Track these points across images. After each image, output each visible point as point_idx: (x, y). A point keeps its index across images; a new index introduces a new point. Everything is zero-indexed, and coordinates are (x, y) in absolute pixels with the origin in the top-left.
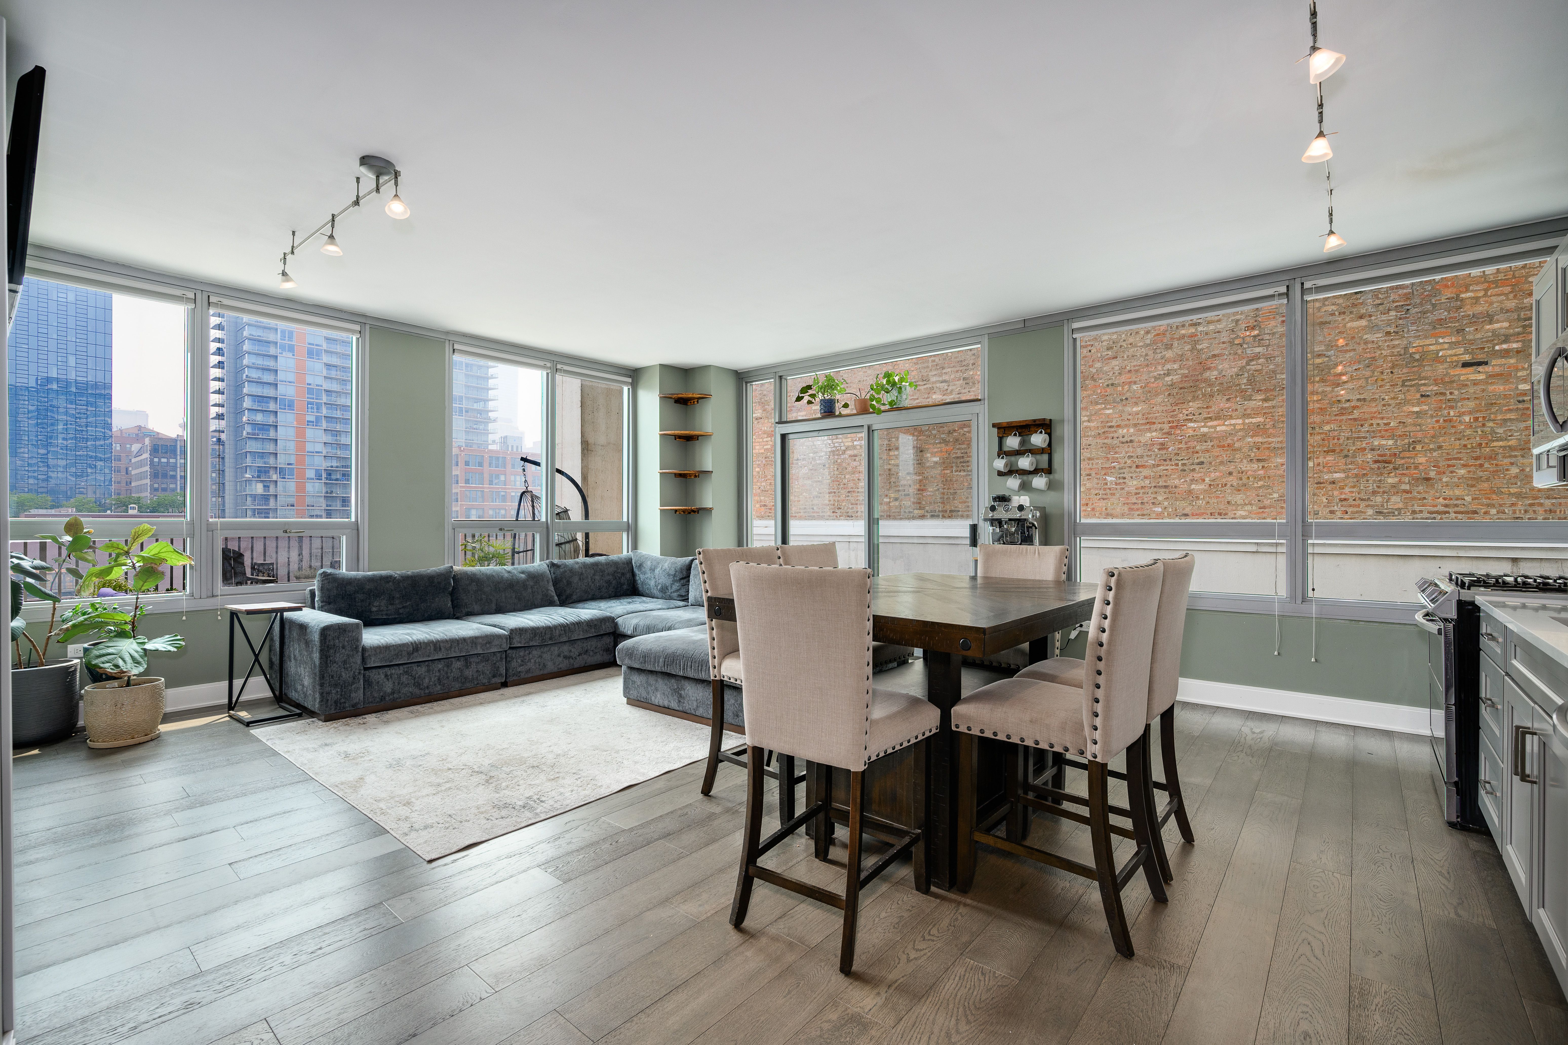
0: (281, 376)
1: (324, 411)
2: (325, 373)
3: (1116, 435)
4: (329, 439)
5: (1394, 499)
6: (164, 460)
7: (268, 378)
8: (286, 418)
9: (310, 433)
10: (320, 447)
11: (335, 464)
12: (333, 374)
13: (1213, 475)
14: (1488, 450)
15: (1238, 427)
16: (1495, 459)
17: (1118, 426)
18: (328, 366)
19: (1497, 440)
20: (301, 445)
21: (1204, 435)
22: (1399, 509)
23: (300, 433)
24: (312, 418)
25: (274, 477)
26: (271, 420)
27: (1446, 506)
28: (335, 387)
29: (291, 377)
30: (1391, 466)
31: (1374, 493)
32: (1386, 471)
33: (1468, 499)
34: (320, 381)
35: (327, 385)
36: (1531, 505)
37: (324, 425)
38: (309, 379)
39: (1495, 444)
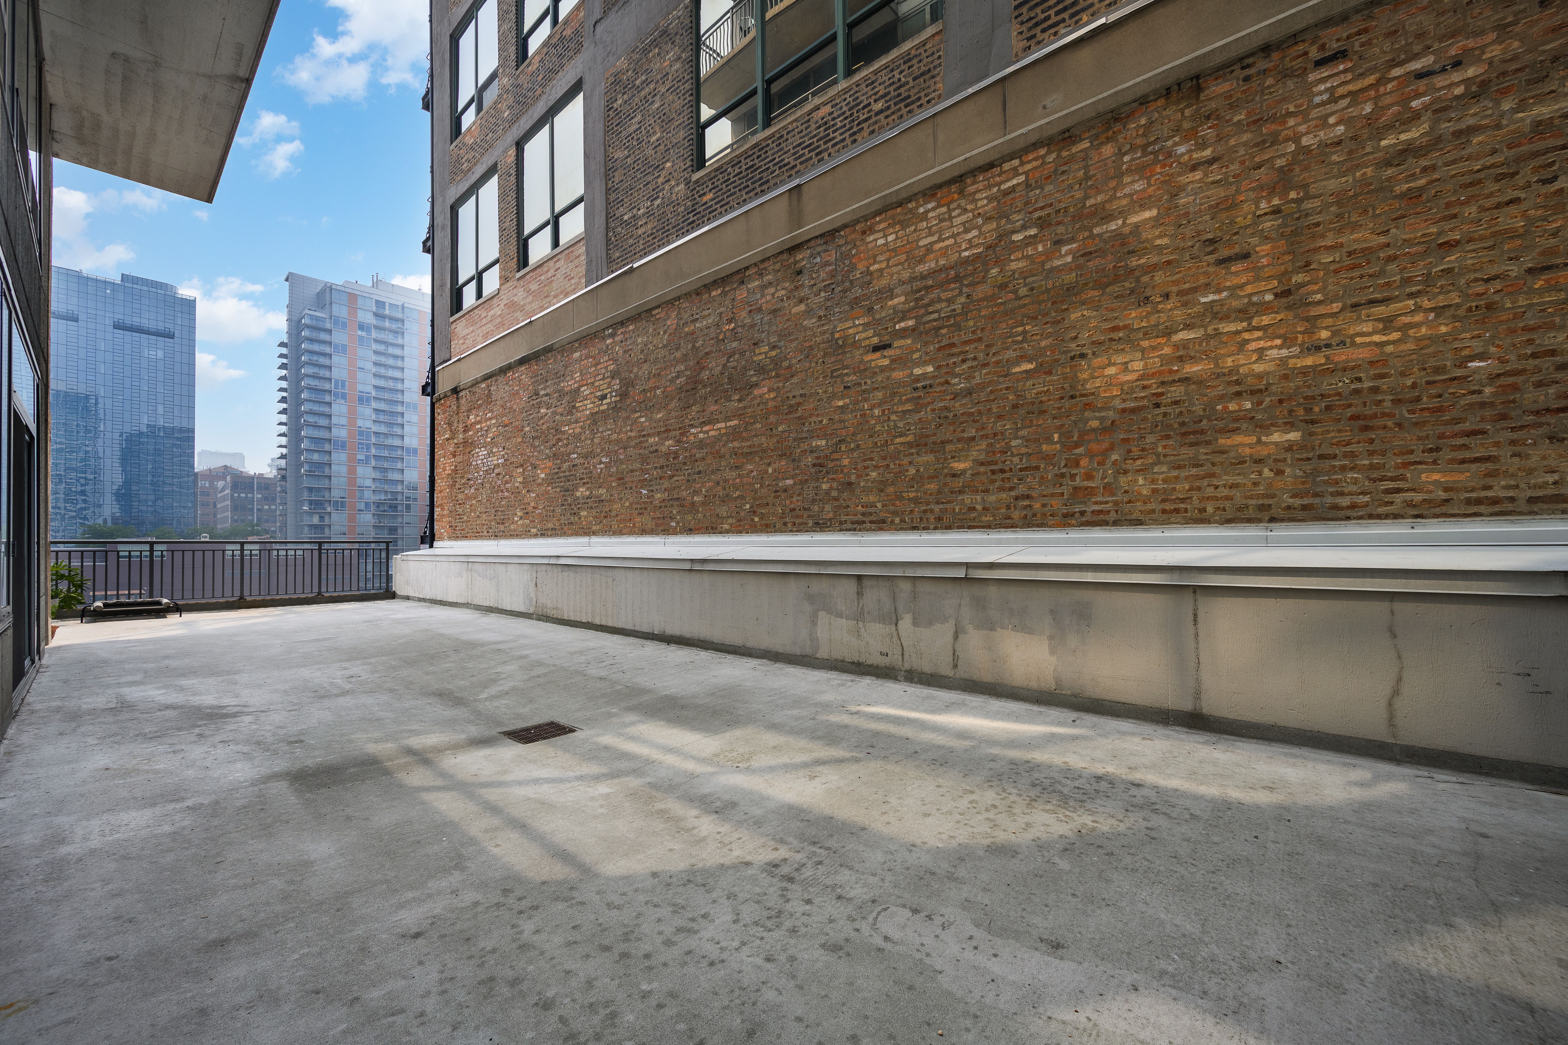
0: (335, 420)
1: (373, 451)
2: (374, 417)
3: (646, 445)
4: (377, 475)
5: (828, 507)
6: (243, 495)
7: (323, 422)
8: (339, 458)
9: (360, 470)
10: (368, 483)
11: (383, 497)
12: (382, 417)
13: (707, 485)
14: (892, 447)
15: (723, 431)
16: (898, 459)
17: (649, 435)
18: (376, 411)
19: (900, 436)
20: (352, 481)
21: (701, 441)
22: (830, 520)
23: (352, 470)
24: (362, 457)
25: (329, 509)
26: (326, 458)
27: (863, 514)
28: (383, 429)
29: (344, 421)
30: (825, 470)
31: (814, 501)
32: (820, 475)
33: (879, 505)
34: (369, 424)
35: (375, 428)
36: (925, 511)
37: (373, 463)
38: (360, 423)
39: (898, 440)
